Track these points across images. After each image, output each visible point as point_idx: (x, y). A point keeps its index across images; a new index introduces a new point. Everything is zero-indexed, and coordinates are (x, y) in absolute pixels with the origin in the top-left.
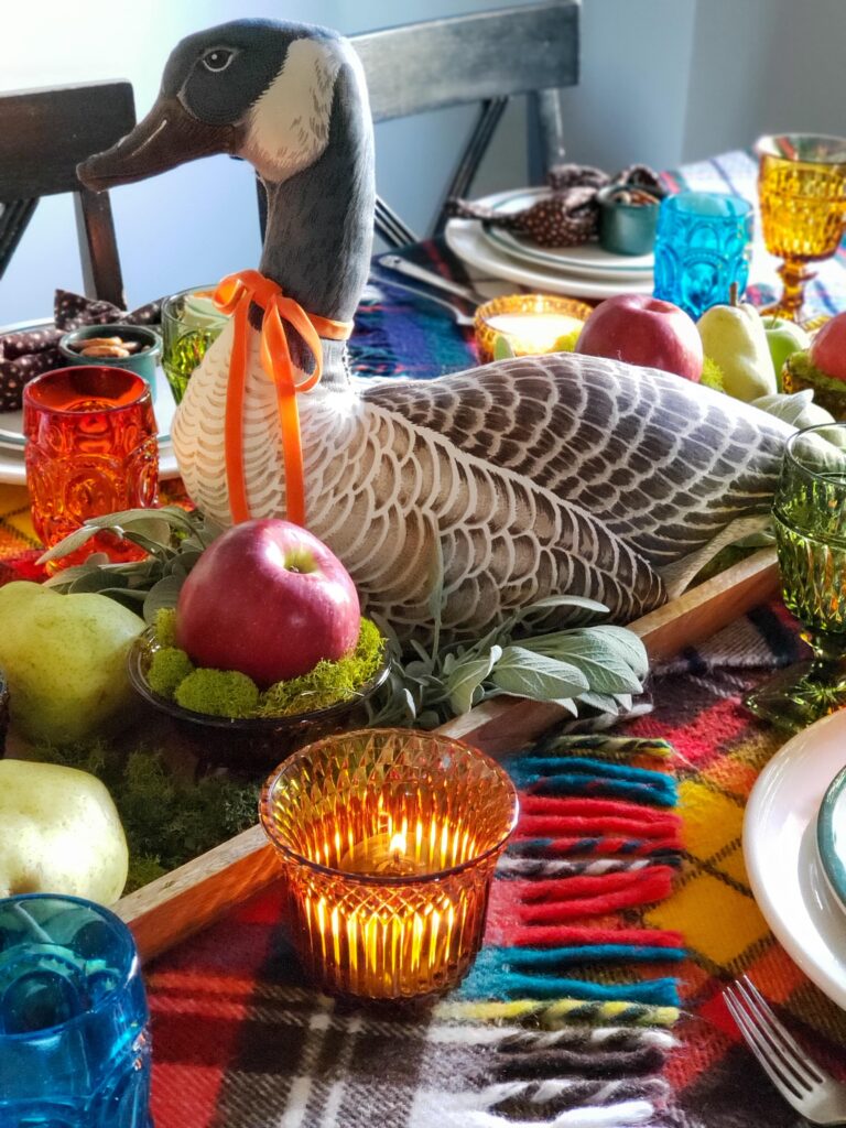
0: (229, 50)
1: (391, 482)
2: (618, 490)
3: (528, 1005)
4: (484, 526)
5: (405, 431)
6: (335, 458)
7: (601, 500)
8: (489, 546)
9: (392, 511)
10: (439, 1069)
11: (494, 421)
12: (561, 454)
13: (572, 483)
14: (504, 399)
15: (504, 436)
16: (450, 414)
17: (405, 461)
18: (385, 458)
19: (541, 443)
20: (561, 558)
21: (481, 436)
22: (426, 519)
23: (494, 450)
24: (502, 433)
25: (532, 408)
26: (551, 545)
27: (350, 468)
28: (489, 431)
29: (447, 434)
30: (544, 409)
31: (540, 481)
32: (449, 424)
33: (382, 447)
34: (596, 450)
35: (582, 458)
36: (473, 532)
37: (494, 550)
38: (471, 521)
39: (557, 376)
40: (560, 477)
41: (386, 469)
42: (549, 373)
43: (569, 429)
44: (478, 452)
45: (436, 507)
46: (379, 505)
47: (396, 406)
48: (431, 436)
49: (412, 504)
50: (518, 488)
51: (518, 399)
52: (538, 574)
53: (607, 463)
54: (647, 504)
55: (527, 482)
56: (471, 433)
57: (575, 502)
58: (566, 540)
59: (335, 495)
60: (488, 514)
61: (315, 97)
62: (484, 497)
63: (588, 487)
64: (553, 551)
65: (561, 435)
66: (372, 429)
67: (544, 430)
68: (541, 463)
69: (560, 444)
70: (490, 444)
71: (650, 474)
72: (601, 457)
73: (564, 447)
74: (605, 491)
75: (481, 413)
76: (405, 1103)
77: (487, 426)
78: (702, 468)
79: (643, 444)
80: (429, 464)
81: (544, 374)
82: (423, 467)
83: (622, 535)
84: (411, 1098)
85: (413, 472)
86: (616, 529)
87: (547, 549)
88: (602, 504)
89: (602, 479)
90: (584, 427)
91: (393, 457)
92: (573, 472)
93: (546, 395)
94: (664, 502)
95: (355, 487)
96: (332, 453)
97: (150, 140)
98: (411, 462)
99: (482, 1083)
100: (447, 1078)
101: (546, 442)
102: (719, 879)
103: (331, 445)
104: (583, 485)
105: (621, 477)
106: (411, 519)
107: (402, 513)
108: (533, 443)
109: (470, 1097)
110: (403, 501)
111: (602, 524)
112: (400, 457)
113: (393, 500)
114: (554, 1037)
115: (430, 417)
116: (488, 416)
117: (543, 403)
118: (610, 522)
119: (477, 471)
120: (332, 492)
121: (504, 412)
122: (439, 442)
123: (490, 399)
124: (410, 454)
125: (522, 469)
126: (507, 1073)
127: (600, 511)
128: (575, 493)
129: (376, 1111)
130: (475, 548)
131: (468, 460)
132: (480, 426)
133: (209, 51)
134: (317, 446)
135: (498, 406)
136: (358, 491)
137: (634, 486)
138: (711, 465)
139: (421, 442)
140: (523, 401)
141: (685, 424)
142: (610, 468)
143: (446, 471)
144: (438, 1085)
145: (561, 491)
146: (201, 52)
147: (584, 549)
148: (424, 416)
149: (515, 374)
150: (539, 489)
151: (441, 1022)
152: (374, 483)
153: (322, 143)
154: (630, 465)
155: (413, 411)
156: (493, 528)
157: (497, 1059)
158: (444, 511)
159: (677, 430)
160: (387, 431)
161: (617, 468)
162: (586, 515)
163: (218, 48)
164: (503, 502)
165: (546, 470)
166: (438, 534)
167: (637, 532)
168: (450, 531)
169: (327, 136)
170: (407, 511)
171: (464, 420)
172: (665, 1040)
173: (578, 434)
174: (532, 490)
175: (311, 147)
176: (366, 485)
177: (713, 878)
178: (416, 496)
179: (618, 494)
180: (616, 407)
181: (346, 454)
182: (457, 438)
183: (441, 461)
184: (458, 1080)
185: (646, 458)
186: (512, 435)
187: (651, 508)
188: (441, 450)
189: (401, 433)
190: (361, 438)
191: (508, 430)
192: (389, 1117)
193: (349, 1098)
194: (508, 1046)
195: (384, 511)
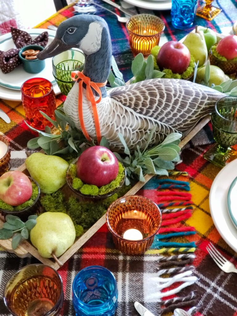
0: (74, 28)
1: (120, 121)
2: (174, 118)
3: (164, 250)
4: (143, 130)
5: (122, 108)
6: (106, 116)
7: (170, 121)
8: (144, 134)
9: (121, 128)
10: (148, 267)
11: (144, 105)
12: (161, 112)
13: (163, 118)
14: (146, 98)
15: (147, 108)
16: (133, 103)
17: (123, 116)
18: (118, 115)
19: (155, 109)
20: (161, 135)
21: (141, 109)
22: (129, 129)
23: (144, 112)
24: (146, 108)
25: (153, 100)
26: (159, 132)
27: (109, 118)
28: (143, 107)
29: (133, 109)
30: (156, 100)
31: (156, 118)
32: (133, 106)
33: (117, 112)
34: (169, 109)
35: (165, 112)
36: (140, 132)
37: (145, 134)
38: (139, 129)
39: (159, 90)
40: (160, 117)
41: (118, 118)
42: (156, 89)
43: (162, 105)
44: (140, 113)
45: (131, 127)
46: (117, 127)
47: (119, 100)
48: (129, 109)
49: (125, 127)
50: (150, 121)
51: (149, 98)
52: (156, 138)
53: (171, 112)
54: (181, 120)
55: (152, 119)
56: (138, 108)
57: (164, 122)
58: (162, 131)
59: (106, 125)
60: (143, 127)
61: (97, 38)
62: (142, 123)
63: (167, 119)
64: (159, 133)
65: (160, 107)
66: (114, 107)
67: (156, 106)
68: (156, 114)
69: (160, 109)
70: (143, 111)
71: (182, 113)
72: (170, 111)
73: (161, 110)
74: (171, 119)
75: (140, 103)
76: (142, 276)
77: (142, 106)
78: (194, 109)
79: (180, 106)
80: (129, 117)
81: (155, 90)
82: (127, 117)
83: (175, 128)
84: (143, 275)
85: (125, 119)
86: (174, 127)
87: (158, 133)
88: (170, 122)
89: (170, 116)
90: (166, 104)
91: (120, 115)
92: (163, 115)
93: (156, 96)
94: (185, 119)
95: (111, 123)
96: (105, 114)
97: (55, 49)
98: (124, 116)
99: (157, 271)
100: (150, 270)
101: (157, 109)
102: (201, 210)
103: (104, 112)
104: (166, 118)
105: (175, 115)
106: (125, 130)
107: (123, 128)
108: (154, 110)
109: (155, 274)
110: (123, 126)
111: (170, 126)
112: (122, 115)
113: (121, 126)
114: (170, 258)
115: (128, 104)
116: (142, 103)
117: (155, 99)
118: (172, 126)
119: (140, 118)
120: (106, 124)
121: (146, 102)
122: (131, 111)
123: (142, 99)
124: (124, 114)
125: (151, 116)
126: (162, 268)
127: (170, 123)
128: (164, 120)
129: (136, 279)
130: (141, 134)
131: (138, 115)
132: (140, 106)
133: (69, 29)
134: (101, 113)
135: (144, 100)
136: (112, 124)
137: (178, 116)
138: (196, 108)
139: (126, 111)
140: (151, 99)
141: (189, 98)
142: (172, 113)
143: (133, 118)
144: (148, 271)
145: (161, 120)
146: (67, 29)
147: (166, 132)
148: (126, 104)
149: (148, 90)
150: (155, 120)
151: (146, 255)
152: (116, 122)
153: (99, 47)
154: (177, 112)
155: (124, 102)
156: (145, 130)
157: (160, 264)
158: (133, 127)
159: (188, 101)
160: (117, 107)
161: (174, 113)
162: (167, 125)
163: (71, 28)
164: (147, 124)
165: (157, 116)
166: (132, 132)
167: (179, 127)
168: (135, 132)
169: (100, 46)
170: (124, 128)
171: (136, 105)
172: (193, 256)
173: (164, 106)
174: (154, 121)
175: (96, 48)
176: (114, 122)
177: (200, 210)
178: (126, 125)
179: (174, 119)
180: (173, 97)
181: (108, 114)
182: (135, 110)
183: (132, 116)
184: (152, 270)
185: (181, 109)
186: (148, 108)
187: (182, 121)
188: (132, 113)
189: (121, 108)
190: (111, 110)
191: (147, 107)
192: (139, 280)
193: (130, 277)
194: (161, 261)
195: (119, 128)
